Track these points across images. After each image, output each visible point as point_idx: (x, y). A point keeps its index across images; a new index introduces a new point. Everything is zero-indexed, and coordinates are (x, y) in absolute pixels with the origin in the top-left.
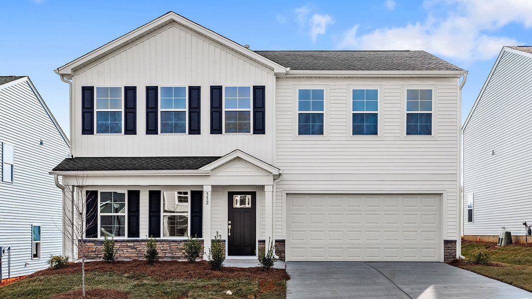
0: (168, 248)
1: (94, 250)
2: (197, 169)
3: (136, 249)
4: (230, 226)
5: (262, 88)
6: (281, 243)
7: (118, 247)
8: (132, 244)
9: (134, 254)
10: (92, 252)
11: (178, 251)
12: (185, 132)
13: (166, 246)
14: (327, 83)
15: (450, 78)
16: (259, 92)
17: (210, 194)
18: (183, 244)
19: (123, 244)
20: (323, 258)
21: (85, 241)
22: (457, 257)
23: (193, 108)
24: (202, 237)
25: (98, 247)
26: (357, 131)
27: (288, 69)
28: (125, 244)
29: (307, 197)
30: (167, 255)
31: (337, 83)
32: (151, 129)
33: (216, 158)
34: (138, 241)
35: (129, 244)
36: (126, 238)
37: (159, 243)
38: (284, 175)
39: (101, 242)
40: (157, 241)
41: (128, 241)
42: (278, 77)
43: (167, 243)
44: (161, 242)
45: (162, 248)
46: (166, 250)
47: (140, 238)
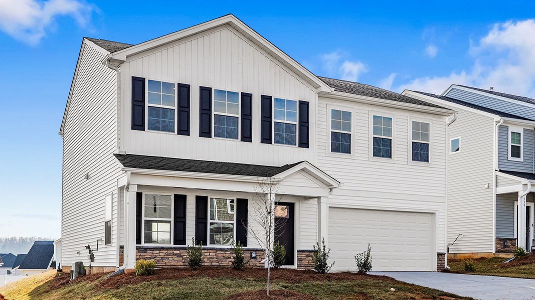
0: (215, 257)
3: (182, 257)
5: (307, 104)
7: (164, 254)
8: (178, 252)
9: (180, 263)
11: (224, 259)
12: (237, 138)
13: (212, 254)
14: (355, 107)
16: (304, 107)
18: (229, 252)
19: (169, 252)
22: (445, 267)
23: (246, 115)
24: (246, 246)
25: (142, 254)
26: (376, 153)
27: (333, 89)
28: (171, 252)
31: (361, 108)
32: (205, 132)
34: (185, 249)
35: (174, 252)
36: (172, 245)
37: (206, 251)
40: (204, 249)
41: (175, 249)
43: (214, 251)
44: (207, 250)
45: (208, 257)
46: (213, 258)
47: (186, 246)
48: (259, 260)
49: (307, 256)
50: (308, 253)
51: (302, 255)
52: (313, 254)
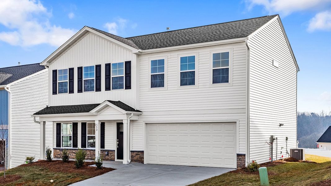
1: (59, 153)
2: (89, 112)
3: (76, 154)
4: (118, 142)
5: (130, 62)
6: (142, 153)
7: (69, 153)
8: (74, 151)
9: (75, 157)
10: (59, 154)
14: (166, 55)
15: (241, 42)
16: (128, 64)
17: (98, 125)
19: (71, 151)
20: (166, 162)
21: (56, 149)
22: (246, 166)
23: (98, 77)
24: (104, 148)
26: (183, 83)
27: (139, 50)
29: (158, 125)
30: (89, 158)
31: (172, 54)
32: (80, 90)
33: (98, 105)
34: (77, 150)
35: (73, 151)
36: (72, 148)
38: (143, 112)
39: (62, 150)
41: (72, 149)
42: (138, 55)
43: (90, 151)
44: (86, 150)
46: (89, 155)
47: (78, 148)
48: (110, 156)
49: (137, 155)
50: (137, 153)
51: (133, 154)
52: (140, 153)
